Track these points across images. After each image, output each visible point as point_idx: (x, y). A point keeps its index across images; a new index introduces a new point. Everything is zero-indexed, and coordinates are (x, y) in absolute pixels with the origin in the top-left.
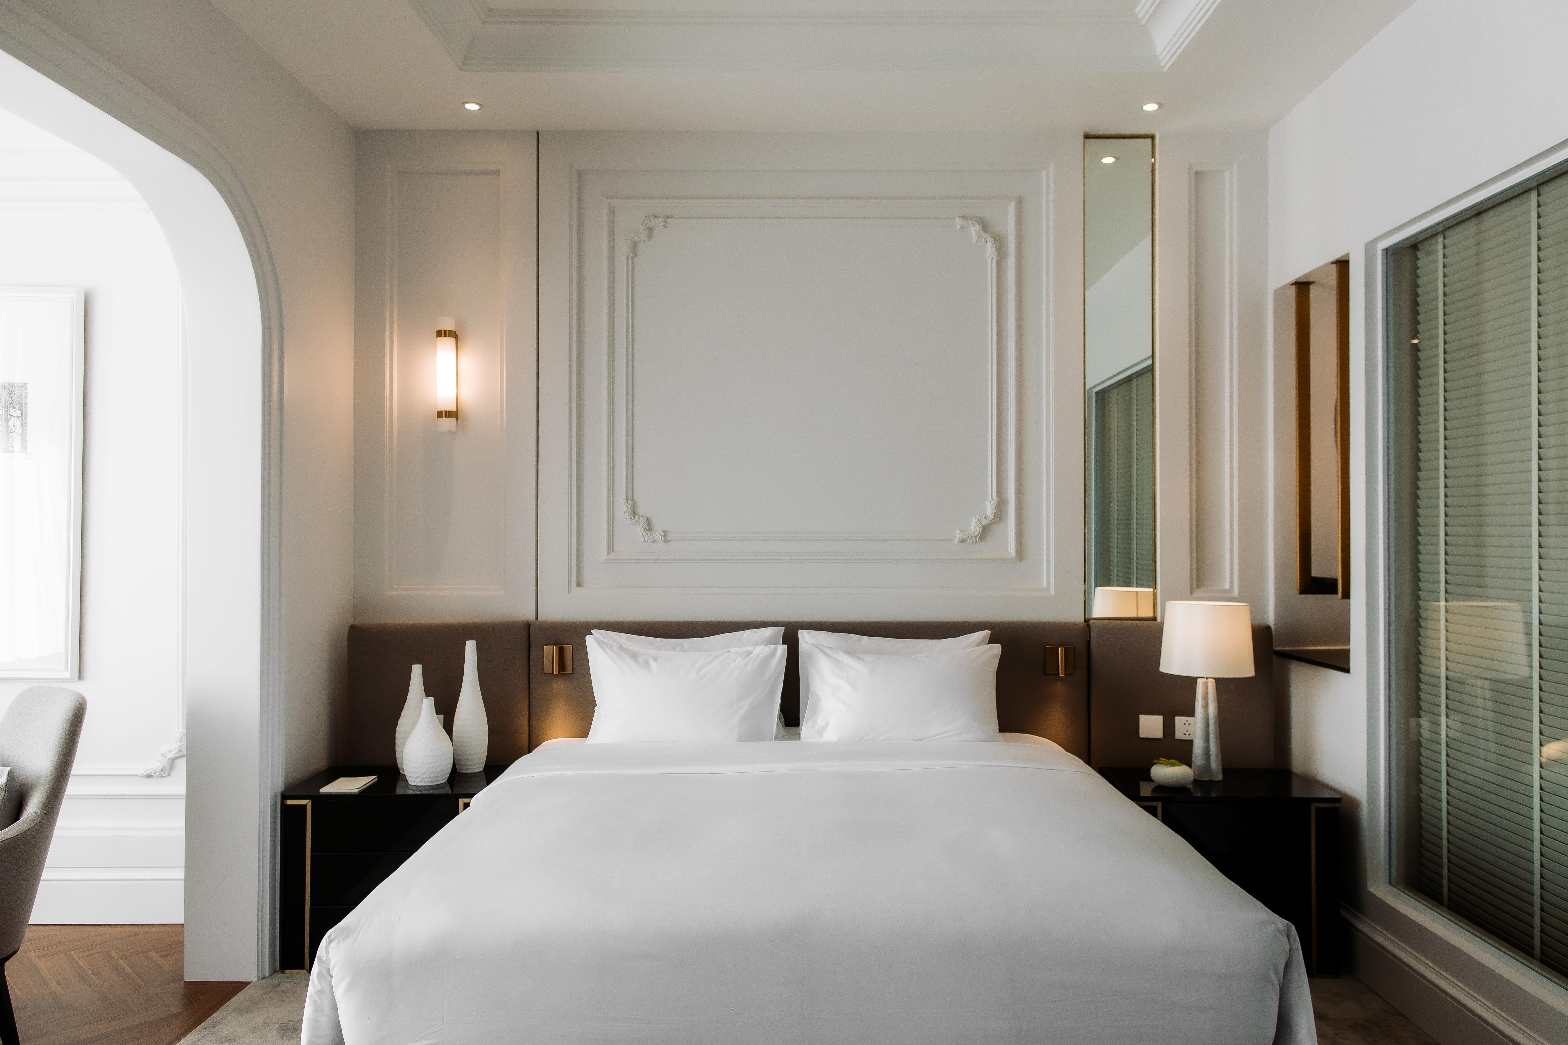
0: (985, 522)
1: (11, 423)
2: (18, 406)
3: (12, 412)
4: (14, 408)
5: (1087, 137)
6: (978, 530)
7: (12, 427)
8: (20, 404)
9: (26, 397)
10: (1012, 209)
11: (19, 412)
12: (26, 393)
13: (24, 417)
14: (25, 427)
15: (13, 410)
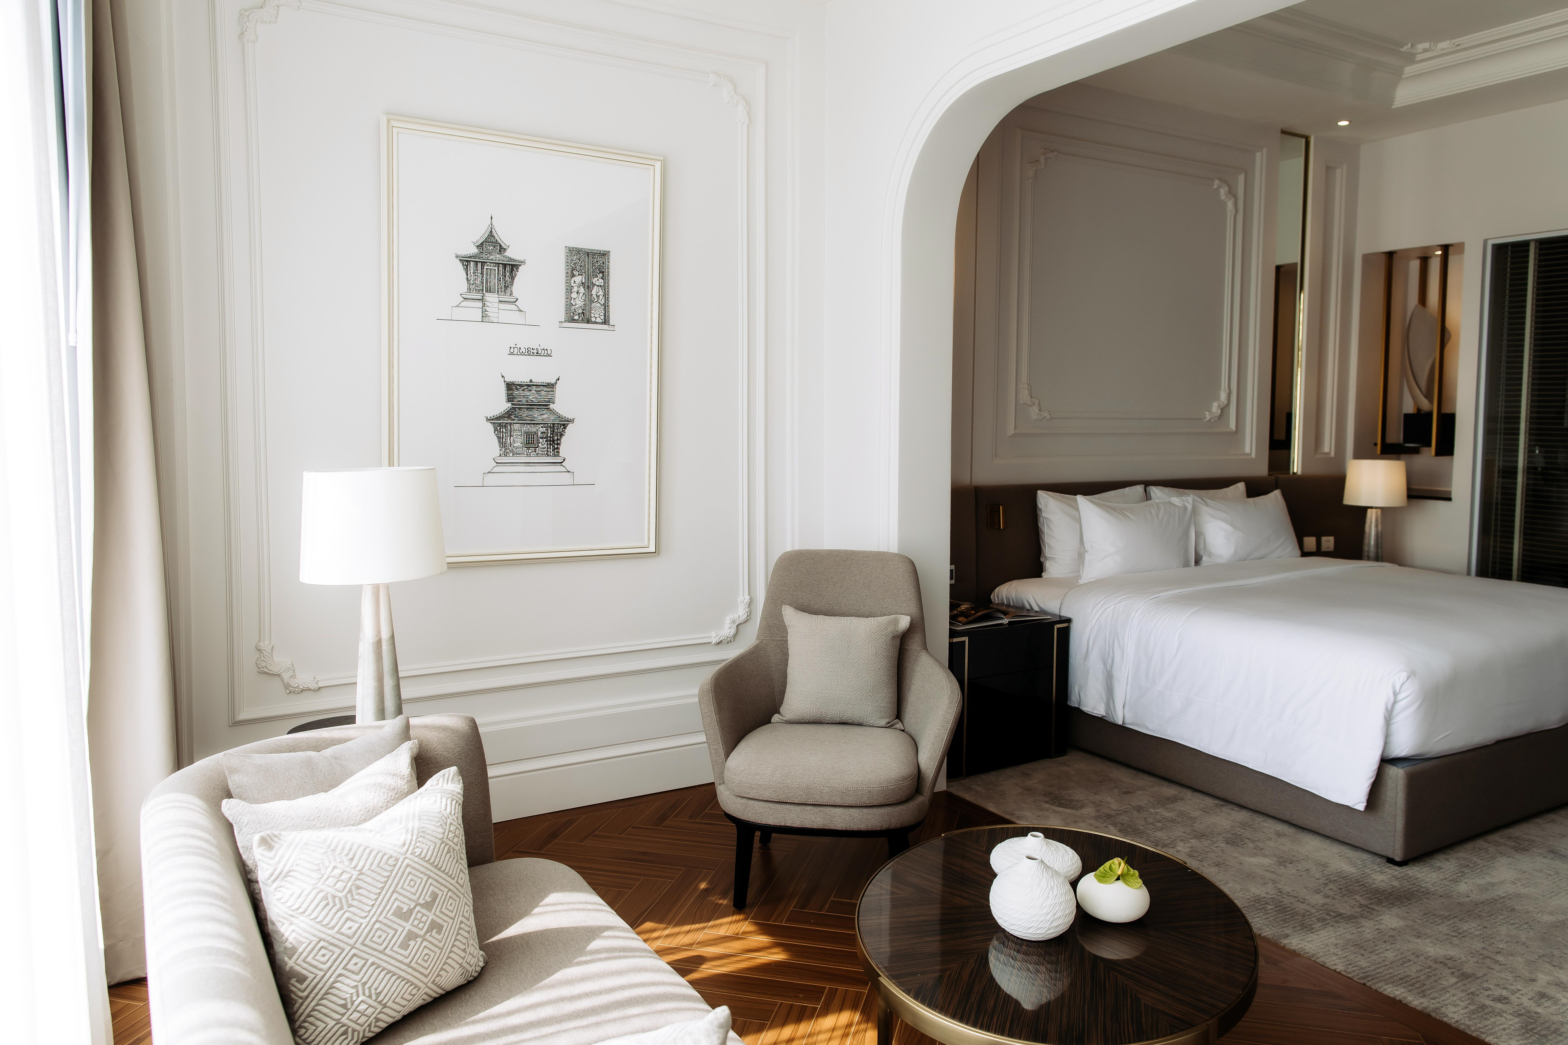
0: (1222, 406)
1: (594, 292)
2: (601, 275)
3: (595, 280)
4: (597, 276)
5: (1283, 132)
6: (1219, 412)
7: (595, 296)
8: (602, 272)
9: (608, 265)
10: (1241, 178)
11: (601, 280)
12: (609, 262)
13: (606, 287)
14: (608, 298)
15: (596, 279)
